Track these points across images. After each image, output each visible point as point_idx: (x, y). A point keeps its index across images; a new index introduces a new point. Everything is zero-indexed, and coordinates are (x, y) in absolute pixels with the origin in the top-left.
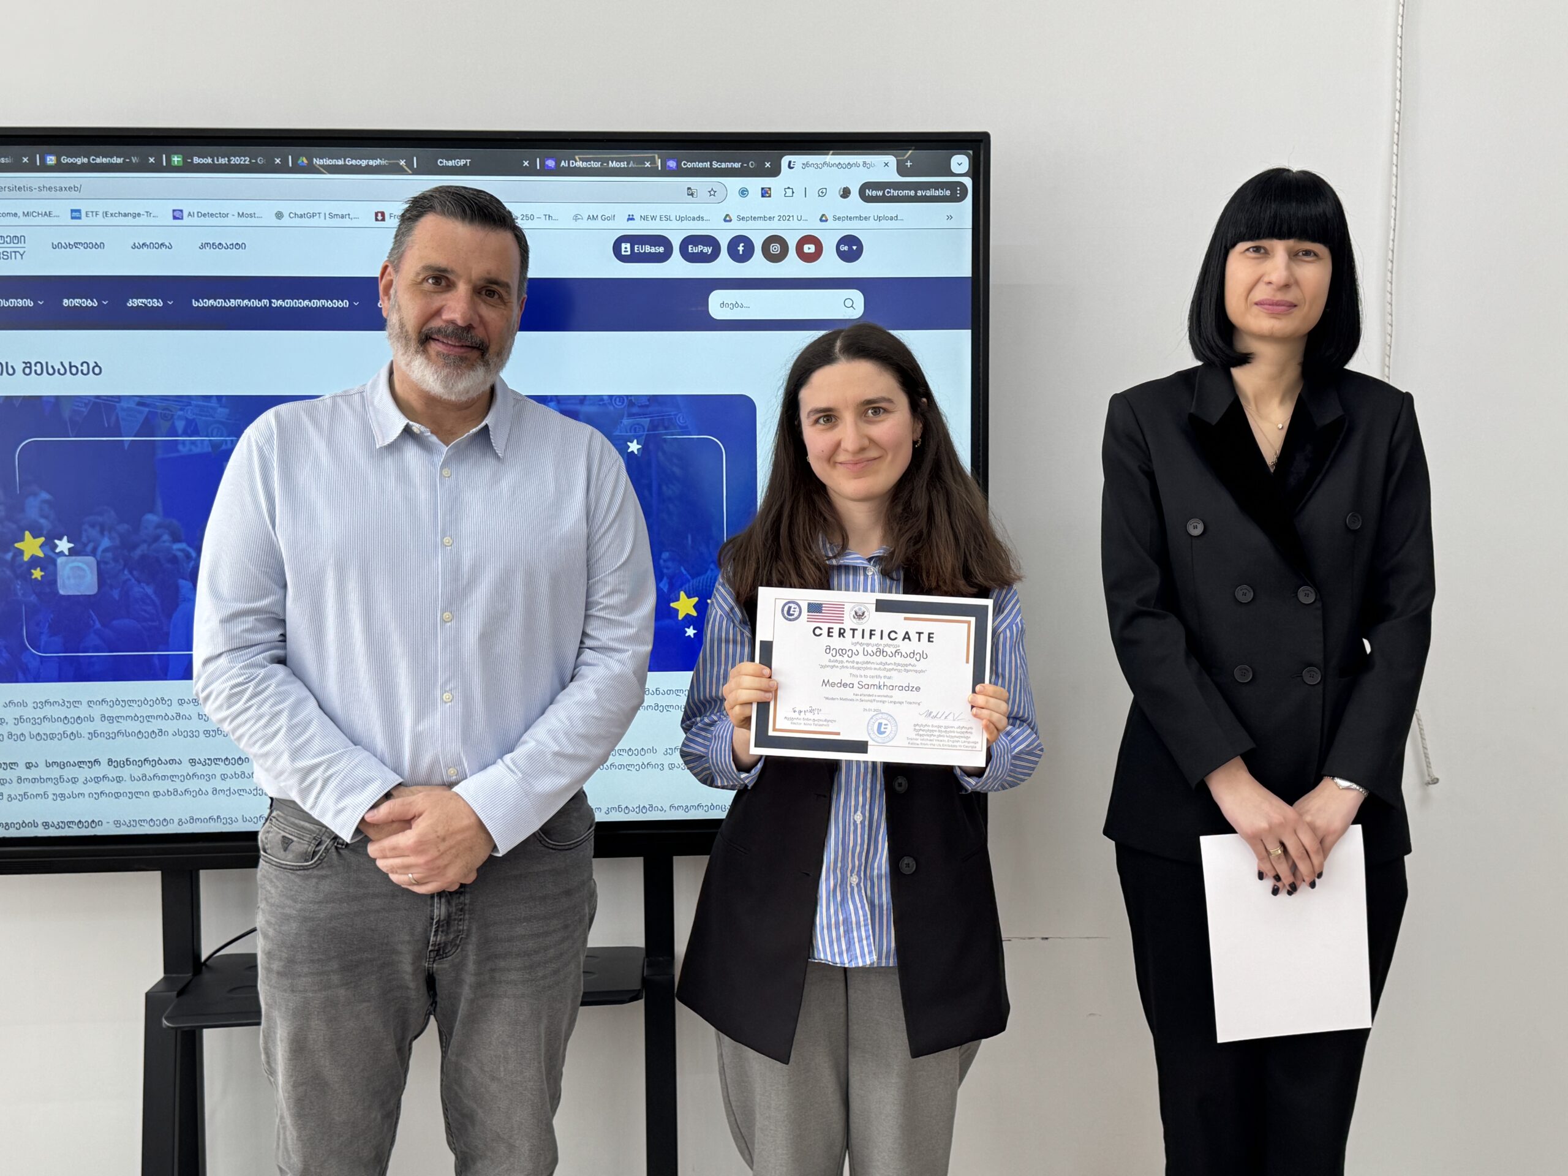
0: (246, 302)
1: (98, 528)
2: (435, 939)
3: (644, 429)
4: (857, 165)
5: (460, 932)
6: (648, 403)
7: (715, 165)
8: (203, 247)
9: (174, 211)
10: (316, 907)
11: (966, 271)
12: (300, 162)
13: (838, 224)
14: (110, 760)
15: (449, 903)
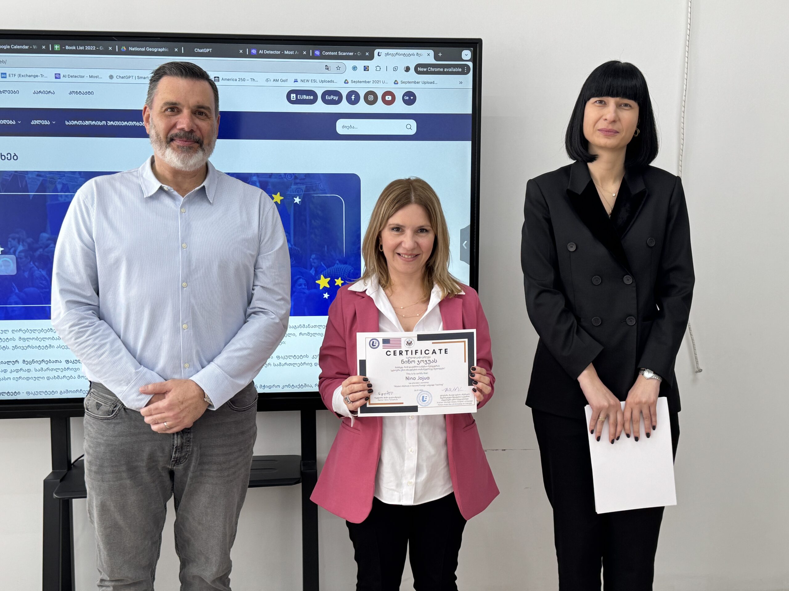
0: (94, 122)
1: (16, 240)
2: (175, 456)
3: (302, 190)
4: (413, 55)
5: (188, 452)
6: (304, 178)
7: (340, 53)
8: (71, 93)
9: (55, 74)
10: (114, 439)
11: (469, 111)
12: (122, 49)
13: (404, 85)
14: (24, 361)
15: (182, 437)
